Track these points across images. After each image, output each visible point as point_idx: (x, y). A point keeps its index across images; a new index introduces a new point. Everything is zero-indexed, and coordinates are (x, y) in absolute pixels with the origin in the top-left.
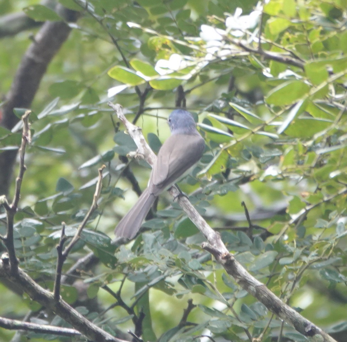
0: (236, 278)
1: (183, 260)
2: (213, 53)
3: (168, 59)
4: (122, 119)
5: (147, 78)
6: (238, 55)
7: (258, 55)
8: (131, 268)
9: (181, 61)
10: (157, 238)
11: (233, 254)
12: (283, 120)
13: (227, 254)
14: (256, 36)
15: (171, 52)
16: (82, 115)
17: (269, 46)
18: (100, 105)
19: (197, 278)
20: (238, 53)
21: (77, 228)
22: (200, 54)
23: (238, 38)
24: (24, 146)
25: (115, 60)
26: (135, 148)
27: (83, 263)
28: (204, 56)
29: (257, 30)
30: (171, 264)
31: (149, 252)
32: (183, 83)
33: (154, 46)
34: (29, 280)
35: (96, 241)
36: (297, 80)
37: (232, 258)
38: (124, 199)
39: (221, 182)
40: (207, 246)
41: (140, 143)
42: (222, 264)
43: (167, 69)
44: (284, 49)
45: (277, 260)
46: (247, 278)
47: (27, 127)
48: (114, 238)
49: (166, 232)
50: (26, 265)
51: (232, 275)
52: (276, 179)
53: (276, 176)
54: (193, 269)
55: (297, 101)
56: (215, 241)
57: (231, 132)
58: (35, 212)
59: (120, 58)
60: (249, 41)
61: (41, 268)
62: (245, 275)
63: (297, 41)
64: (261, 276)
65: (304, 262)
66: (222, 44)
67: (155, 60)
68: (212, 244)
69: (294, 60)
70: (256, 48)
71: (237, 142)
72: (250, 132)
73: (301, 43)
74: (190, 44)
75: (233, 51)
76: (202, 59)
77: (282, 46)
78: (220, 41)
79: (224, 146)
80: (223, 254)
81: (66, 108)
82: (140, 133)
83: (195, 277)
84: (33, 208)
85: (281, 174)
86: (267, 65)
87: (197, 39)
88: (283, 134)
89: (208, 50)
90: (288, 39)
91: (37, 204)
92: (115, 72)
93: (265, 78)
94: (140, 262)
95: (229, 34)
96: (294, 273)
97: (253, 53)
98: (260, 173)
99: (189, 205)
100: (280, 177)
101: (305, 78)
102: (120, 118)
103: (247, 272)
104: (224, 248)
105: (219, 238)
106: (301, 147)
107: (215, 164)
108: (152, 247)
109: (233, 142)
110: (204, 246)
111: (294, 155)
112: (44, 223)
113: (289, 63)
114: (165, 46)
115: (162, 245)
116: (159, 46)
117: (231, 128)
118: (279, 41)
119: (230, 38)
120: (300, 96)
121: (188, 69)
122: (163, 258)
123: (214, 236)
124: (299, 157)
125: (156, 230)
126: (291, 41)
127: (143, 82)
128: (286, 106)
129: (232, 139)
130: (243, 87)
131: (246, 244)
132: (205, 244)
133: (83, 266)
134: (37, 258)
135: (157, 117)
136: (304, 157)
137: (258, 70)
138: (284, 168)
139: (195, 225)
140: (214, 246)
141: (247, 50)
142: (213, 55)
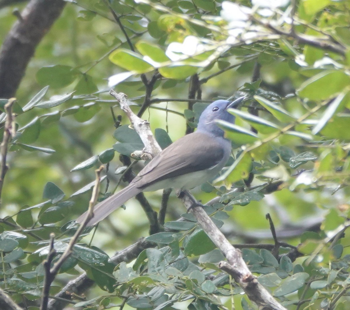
0: (259, 304)
1: (195, 281)
2: (236, 35)
3: (182, 42)
4: (126, 111)
5: (156, 65)
6: (266, 38)
7: (290, 39)
8: (132, 291)
9: (198, 45)
10: (164, 254)
11: (256, 277)
12: (319, 118)
13: (249, 276)
14: (289, 16)
15: (185, 33)
16: (76, 107)
17: (304, 28)
18: (98, 95)
19: (211, 304)
20: (266, 36)
21: (68, 243)
22: (220, 37)
23: (266, 17)
24: (7, 141)
25: (117, 41)
26: (141, 145)
27: (74, 285)
28: (225, 40)
29: (290, 9)
30: (181, 286)
31: (154, 271)
32: (199, 71)
33: (165, 26)
34: (10, 303)
35: (91, 259)
36: (336, 70)
37: (255, 281)
38: (125, 209)
39: (242, 190)
40: (225, 265)
41: (147, 140)
42: (243, 288)
43: (181, 53)
44: (321, 32)
45: (307, 284)
46: (272, 305)
47: (11, 119)
48: (112, 255)
49: (175, 249)
50: (6, 286)
51: (255, 301)
52: (309, 189)
53: (309, 185)
54: (207, 292)
55: (336, 94)
56: (234, 260)
57: (254, 131)
58: (17, 224)
59: (124, 40)
60: (280, 21)
61: (24, 289)
62: (270, 301)
63: (336, 23)
64: (289, 303)
65: (341, 287)
66: (247, 25)
67: (166, 43)
68: (232, 264)
69: (333, 46)
70: (287, 30)
71: (263, 144)
72: (278, 132)
73: (342, 25)
74: (208, 24)
75: (260, 34)
76: (223, 43)
77: (318, 29)
78: (246, 21)
79: (247, 148)
80: (243, 275)
81: (56, 99)
82: (147, 128)
83: (209, 302)
84: (15, 219)
85: (316, 183)
86: (301, 52)
87: (218, 19)
88: (319, 134)
89: (230, 32)
90: (326, 21)
91: (20, 213)
92: (118, 57)
93: (298, 67)
94: (143, 283)
95: (256, 13)
96: (328, 299)
97: (284, 36)
98: (291, 181)
99: (205, 216)
100: (314, 186)
101: (346, 68)
102: (124, 110)
103: (273, 298)
104: (245, 269)
105: (239, 257)
106: (340, 151)
107: (235, 169)
108: (158, 266)
109: (258, 144)
110: (222, 266)
111: (331, 160)
112: (27, 237)
113: (327, 48)
114: (178, 26)
115: (170, 264)
116: (171, 26)
117: (256, 126)
118: (315, 23)
119: (257, 18)
120: (340, 89)
121: (206, 54)
122: (171, 279)
123: (234, 254)
124: (337, 162)
125: (163, 245)
126: (330, 22)
127: (151, 69)
128: (323, 101)
129: (256, 139)
130: (270, 78)
131: (271, 265)
132: (223, 263)
133: (74, 288)
134: (19, 276)
135: (167, 110)
136: (344, 163)
137: (290, 57)
138: (319, 175)
139: (212, 239)
140: (234, 266)
141: (277, 32)
142: (237, 38)
